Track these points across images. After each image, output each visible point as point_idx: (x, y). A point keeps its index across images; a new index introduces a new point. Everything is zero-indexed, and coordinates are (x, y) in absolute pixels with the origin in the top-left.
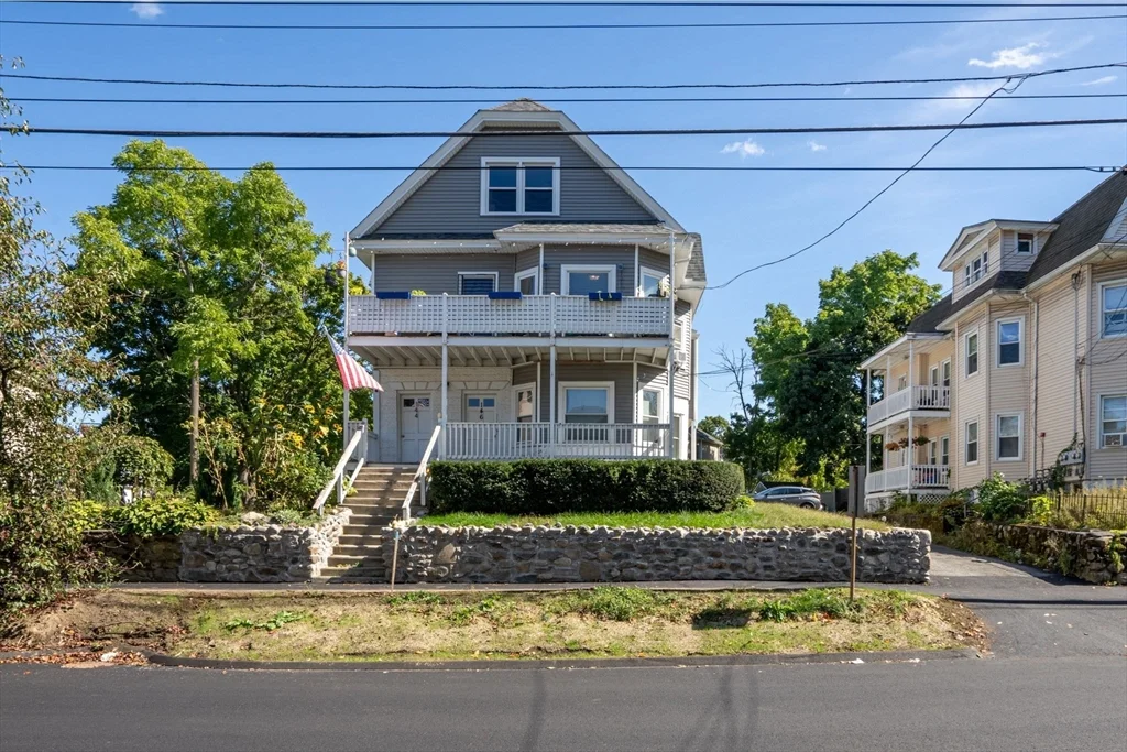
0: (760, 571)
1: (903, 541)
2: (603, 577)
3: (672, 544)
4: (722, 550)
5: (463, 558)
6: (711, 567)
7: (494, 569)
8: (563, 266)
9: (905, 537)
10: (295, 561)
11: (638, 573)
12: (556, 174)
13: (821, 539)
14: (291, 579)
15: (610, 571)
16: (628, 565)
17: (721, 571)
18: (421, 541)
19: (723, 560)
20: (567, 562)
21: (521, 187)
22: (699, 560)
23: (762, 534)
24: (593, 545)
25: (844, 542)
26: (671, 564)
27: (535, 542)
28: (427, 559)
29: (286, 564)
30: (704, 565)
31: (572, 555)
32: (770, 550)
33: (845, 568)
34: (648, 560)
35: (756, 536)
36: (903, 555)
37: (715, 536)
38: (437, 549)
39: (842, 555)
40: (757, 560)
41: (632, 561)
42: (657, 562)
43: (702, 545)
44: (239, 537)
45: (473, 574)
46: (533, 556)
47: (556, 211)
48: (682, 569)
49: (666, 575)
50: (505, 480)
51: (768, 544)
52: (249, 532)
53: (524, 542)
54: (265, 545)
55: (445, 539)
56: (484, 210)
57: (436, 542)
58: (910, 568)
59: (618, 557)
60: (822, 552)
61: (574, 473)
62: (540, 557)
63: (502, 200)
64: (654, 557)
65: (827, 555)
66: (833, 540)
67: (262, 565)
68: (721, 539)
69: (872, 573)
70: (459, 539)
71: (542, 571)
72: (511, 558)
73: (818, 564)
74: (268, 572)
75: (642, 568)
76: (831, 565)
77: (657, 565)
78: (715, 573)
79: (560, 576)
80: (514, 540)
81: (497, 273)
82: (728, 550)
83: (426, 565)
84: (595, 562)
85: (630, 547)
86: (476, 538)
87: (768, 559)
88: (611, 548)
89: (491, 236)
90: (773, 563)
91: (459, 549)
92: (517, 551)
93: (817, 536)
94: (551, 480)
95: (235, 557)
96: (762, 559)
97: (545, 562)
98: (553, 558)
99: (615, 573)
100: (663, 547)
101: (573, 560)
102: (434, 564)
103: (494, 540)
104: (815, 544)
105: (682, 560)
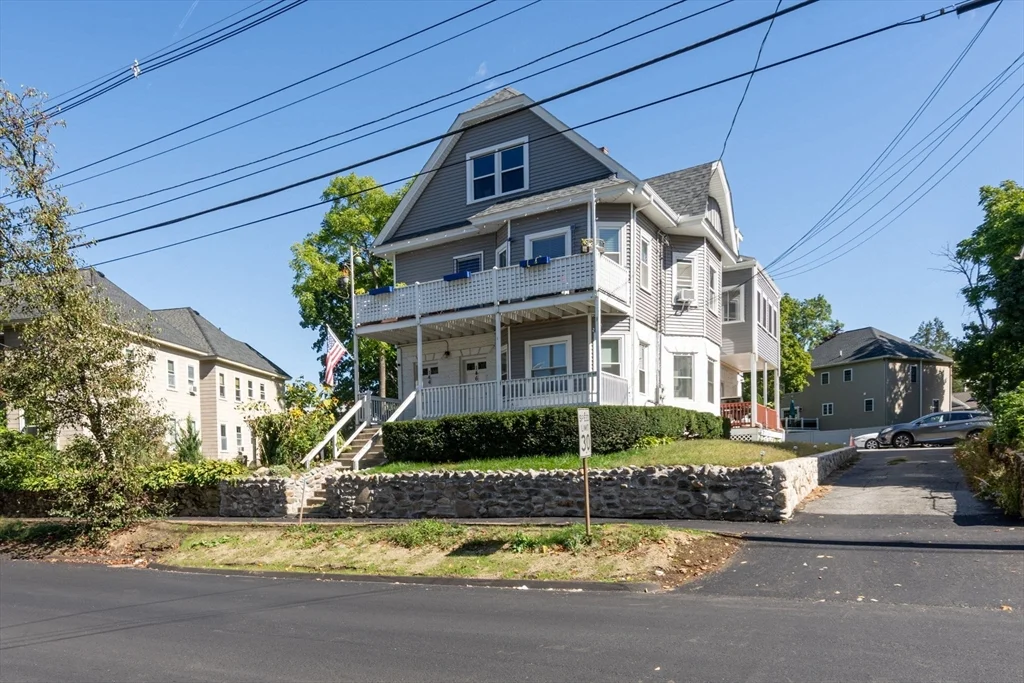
0: (605, 508)
1: (752, 476)
2: (475, 514)
3: (525, 485)
4: (568, 490)
5: (375, 499)
6: (559, 505)
7: (398, 508)
8: (526, 237)
9: (754, 473)
10: (278, 502)
11: (499, 510)
13: (661, 477)
14: (276, 514)
15: (479, 509)
16: (492, 504)
17: (569, 509)
18: (347, 486)
19: (570, 499)
20: (446, 501)
21: (498, 172)
22: (548, 499)
23: (604, 474)
24: (463, 487)
25: (686, 479)
26: (527, 502)
27: (422, 485)
28: (352, 499)
29: (273, 504)
30: (553, 503)
31: (450, 495)
32: (613, 489)
33: (689, 506)
34: (506, 498)
35: (597, 476)
36: (755, 492)
37: (561, 477)
38: (358, 492)
39: (685, 492)
40: (601, 498)
41: (494, 500)
42: (515, 501)
43: (550, 486)
44: (247, 485)
45: (383, 511)
46: (422, 496)
47: (526, 187)
48: (535, 507)
49: (522, 512)
51: (610, 483)
52: (252, 482)
53: (415, 485)
54: (261, 490)
55: (363, 484)
56: (470, 199)
57: (357, 487)
58: (762, 505)
59: (482, 497)
60: (663, 489)
62: (428, 497)
63: (484, 187)
64: (512, 496)
65: (671, 493)
66: (674, 478)
67: (260, 505)
68: (566, 479)
69: (718, 510)
70: (372, 484)
71: (429, 508)
72: (408, 498)
73: (660, 502)
74: (262, 509)
75: (503, 505)
76: (674, 503)
77: (514, 504)
78: (564, 510)
79: (443, 513)
80: (408, 483)
81: (482, 252)
82: (573, 489)
83: (351, 504)
84: (467, 501)
85: (491, 488)
86: (383, 482)
87: (611, 497)
88: (478, 488)
89: (468, 223)
90: (616, 501)
91: (372, 492)
92: (412, 493)
93: (657, 474)
95: (247, 499)
96: (606, 497)
97: (430, 501)
98: (436, 498)
99: (483, 510)
100: (519, 488)
101: (451, 499)
102: (356, 504)
103: (395, 485)
104: (655, 482)
105: (535, 498)
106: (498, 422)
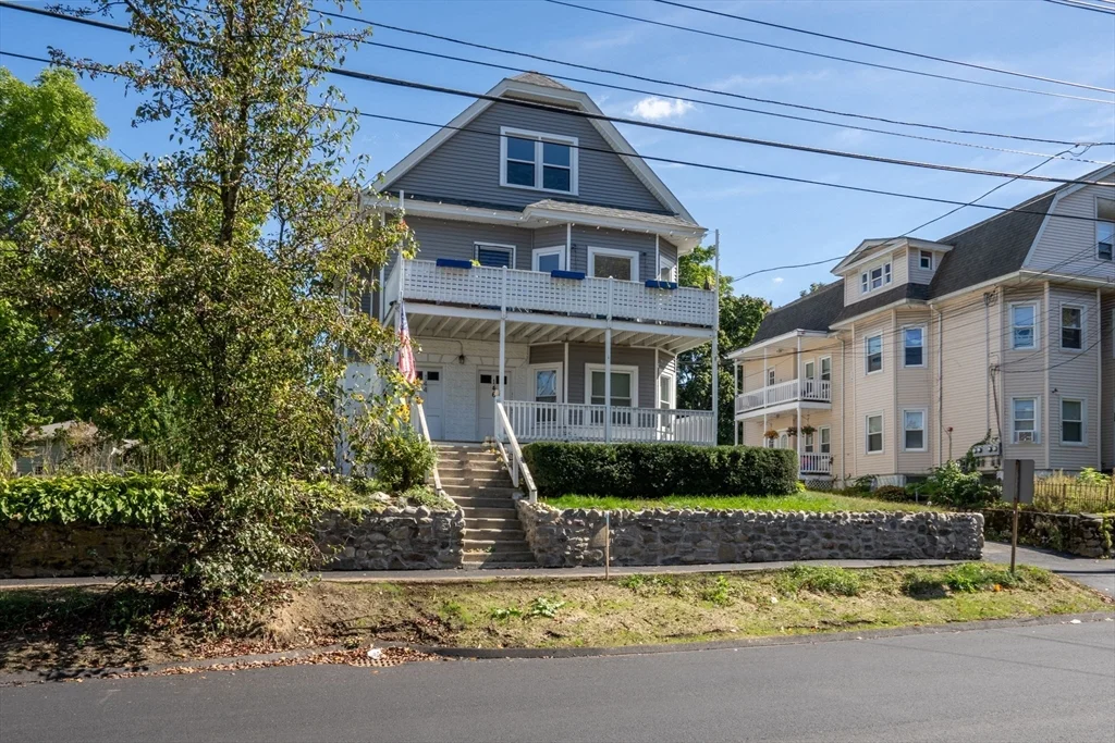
0: (862, 551)
1: (965, 523)
2: (738, 559)
3: (796, 527)
4: (834, 532)
5: (616, 541)
6: (824, 548)
7: (643, 552)
8: (589, 248)
9: (967, 520)
10: (444, 546)
11: (766, 554)
12: (574, 154)
13: (908, 522)
14: (440, 565)
15: (744, 552)
16: (759, 547)
17: (832, 551)
18: (578, 524)
19: (835, 541)
20: (708, 544)
21: (539, 162)
22: (816, 541)
23: (863, 517)
24: (733, 527)
25: (924, 524)
26: (793, 545)
27: (682, 525)
28: (584, 542)
29: (435, 548)
30: (820, 545)
31: (714, 538)
32: (870, 532)
33: (924, 547)
34: (775, 541)
35: (860, 519)
36: (964, 535)
37: (829, 519)
38: (593, 533)
39: (922, 536)
40: (860, 541)
41: (762, 542)
42: (783, 544)
43: (820, 528)
44: (387, 520)
45: (624, 557)
46: (678, 539)
47: (574, 190)
48: (803, 549)
49: (789, 555)
50: (613, 463)
51: (869, 526)
52: (397, 514)
53: (673, 524)
54: (415, 529)
55: (600, 521)
56: (503, 181)
57: (591, 525)
58: (970, 546)
59: (751, 539)
60: (908, 532)
61: (676, 457)
62: (686, 540)
63: (520, 173)
64: (780, 538)
65: (912, 535)
66: (916, 522)
67: (410, 550)
68: (834, 522)
69: (943, 551)
70: (614, 522)
71: (686, 553)
72: (659, 541)
73: (904, 544)
74: (415, 558)
75: (771, 549)
76: (914, 544)
77: (783, 546)
78: (827, 552)
79: (703, 558)
80: (664, 522)
81: (514, 247)
82: (839, 532)
83: (583, 549)
84: (732, 544)
85: (762, 530)
86: (629, 522)
87: (869, 540)
88: (745, 530)
90: (871, 543)
91: (613, 532)
92: (664, 534)
93: (905, 519)
94: (655, 464)
95: (380, 542)
96: (864, 540)
97: (690, 544)
98: (696, 540)
99: (749, 554)
100: (788, 529)
101: (714, 542)
102: (590, 548)
103: (645, 523)
104: (903, 526)
105: (802, 541)
106: (698, 456)
